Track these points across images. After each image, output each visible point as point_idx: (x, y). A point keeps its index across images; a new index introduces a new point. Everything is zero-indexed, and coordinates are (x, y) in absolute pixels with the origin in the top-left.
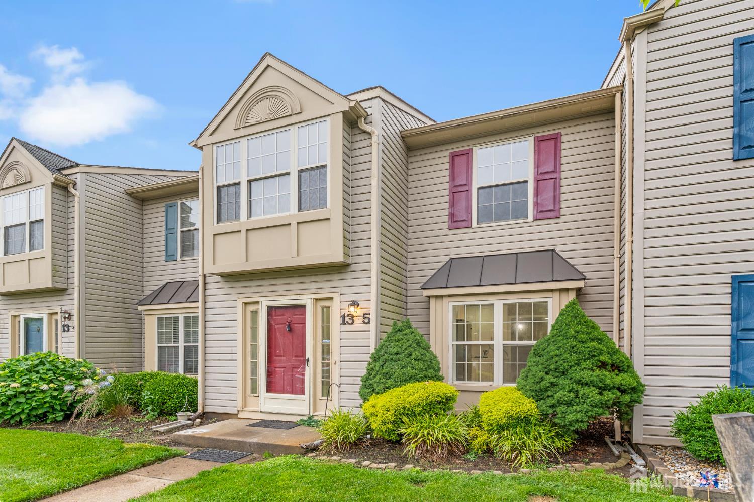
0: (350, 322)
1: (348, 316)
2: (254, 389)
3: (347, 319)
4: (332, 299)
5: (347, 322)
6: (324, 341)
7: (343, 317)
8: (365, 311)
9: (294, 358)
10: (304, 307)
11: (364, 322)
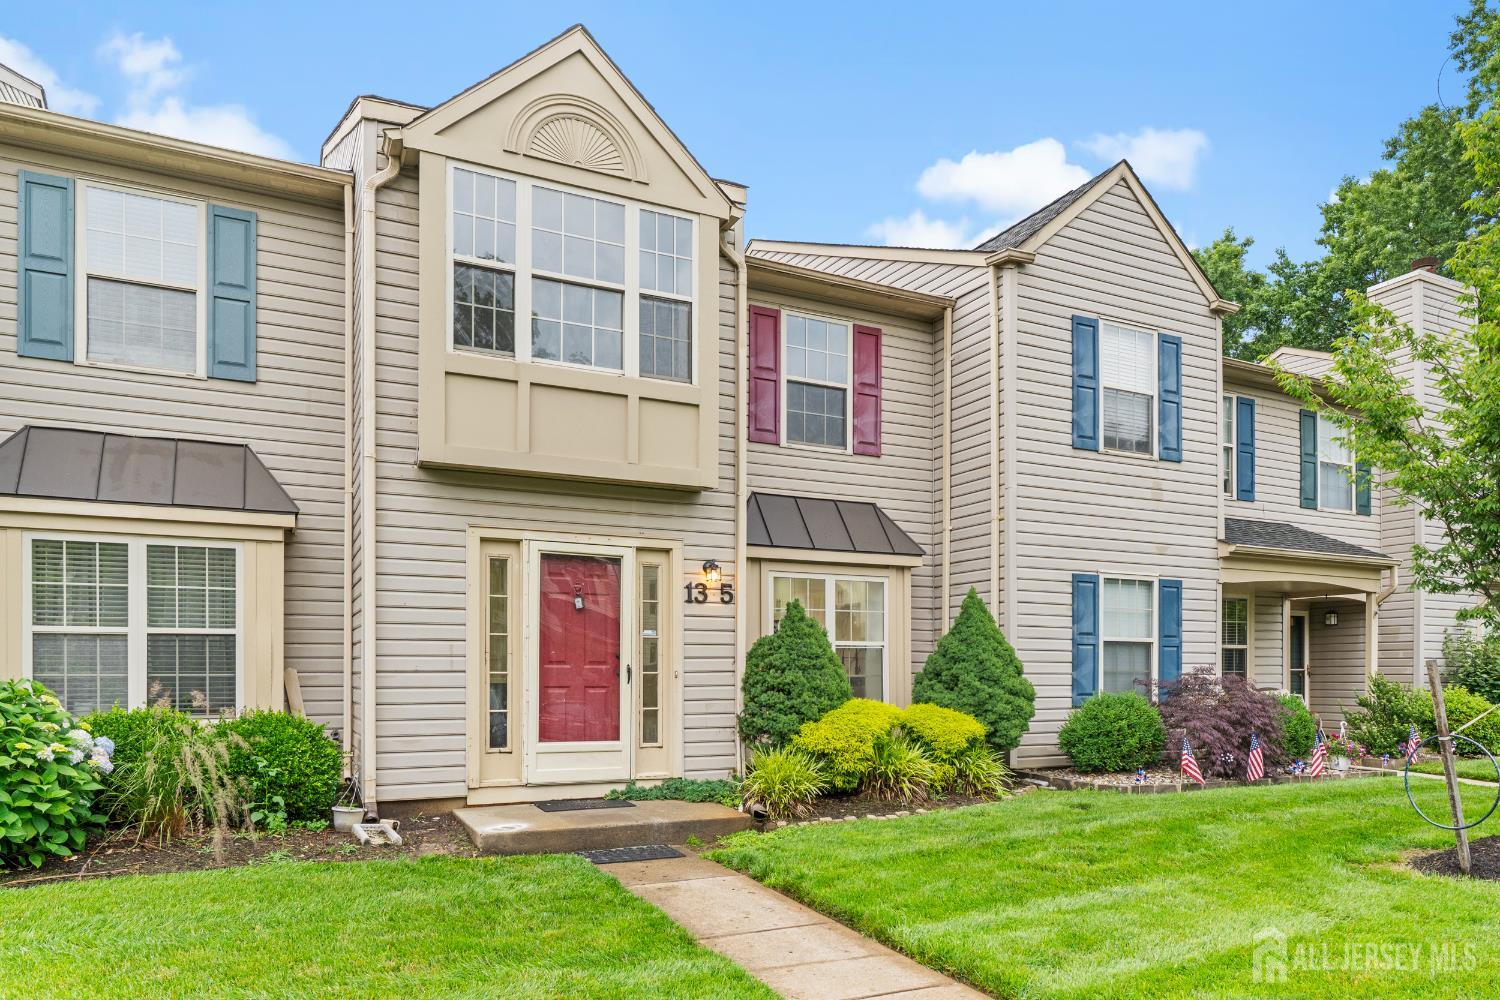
0: (701, 598)
1: (697, 586)
2: (498, 738)
3: (695, 593)
4: (667, 551)
5: (696, 598)
6: (646, 632)
7: (689, 587)
8: (726, 580)
9: (587, 667)
10: (616, 561)
11: (723, 601)
